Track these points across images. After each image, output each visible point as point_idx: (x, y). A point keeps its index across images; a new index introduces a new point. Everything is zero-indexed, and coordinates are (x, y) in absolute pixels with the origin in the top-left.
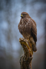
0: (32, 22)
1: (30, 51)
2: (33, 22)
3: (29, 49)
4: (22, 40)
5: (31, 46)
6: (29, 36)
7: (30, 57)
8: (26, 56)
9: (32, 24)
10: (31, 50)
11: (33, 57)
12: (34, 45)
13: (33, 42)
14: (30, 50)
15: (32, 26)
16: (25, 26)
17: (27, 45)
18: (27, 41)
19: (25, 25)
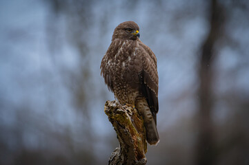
0: (145, 51)
1: (137, 143)
2: (147, 54)
3: (133, 134)
4: (112, 107)
5: (141, 125)
6: (135, 94)
7: (137, 161)
8: (126, 156)
9: (144, 59)
10: (140, 139)
11: (145, 159)
12: (151, 122)
13: (148, 113)
14: (138, 137)
15: (145, 65)
16: (121, 64)
17: (127, 122)
18: (128, 110)
19: (124, 64)
